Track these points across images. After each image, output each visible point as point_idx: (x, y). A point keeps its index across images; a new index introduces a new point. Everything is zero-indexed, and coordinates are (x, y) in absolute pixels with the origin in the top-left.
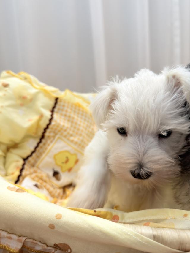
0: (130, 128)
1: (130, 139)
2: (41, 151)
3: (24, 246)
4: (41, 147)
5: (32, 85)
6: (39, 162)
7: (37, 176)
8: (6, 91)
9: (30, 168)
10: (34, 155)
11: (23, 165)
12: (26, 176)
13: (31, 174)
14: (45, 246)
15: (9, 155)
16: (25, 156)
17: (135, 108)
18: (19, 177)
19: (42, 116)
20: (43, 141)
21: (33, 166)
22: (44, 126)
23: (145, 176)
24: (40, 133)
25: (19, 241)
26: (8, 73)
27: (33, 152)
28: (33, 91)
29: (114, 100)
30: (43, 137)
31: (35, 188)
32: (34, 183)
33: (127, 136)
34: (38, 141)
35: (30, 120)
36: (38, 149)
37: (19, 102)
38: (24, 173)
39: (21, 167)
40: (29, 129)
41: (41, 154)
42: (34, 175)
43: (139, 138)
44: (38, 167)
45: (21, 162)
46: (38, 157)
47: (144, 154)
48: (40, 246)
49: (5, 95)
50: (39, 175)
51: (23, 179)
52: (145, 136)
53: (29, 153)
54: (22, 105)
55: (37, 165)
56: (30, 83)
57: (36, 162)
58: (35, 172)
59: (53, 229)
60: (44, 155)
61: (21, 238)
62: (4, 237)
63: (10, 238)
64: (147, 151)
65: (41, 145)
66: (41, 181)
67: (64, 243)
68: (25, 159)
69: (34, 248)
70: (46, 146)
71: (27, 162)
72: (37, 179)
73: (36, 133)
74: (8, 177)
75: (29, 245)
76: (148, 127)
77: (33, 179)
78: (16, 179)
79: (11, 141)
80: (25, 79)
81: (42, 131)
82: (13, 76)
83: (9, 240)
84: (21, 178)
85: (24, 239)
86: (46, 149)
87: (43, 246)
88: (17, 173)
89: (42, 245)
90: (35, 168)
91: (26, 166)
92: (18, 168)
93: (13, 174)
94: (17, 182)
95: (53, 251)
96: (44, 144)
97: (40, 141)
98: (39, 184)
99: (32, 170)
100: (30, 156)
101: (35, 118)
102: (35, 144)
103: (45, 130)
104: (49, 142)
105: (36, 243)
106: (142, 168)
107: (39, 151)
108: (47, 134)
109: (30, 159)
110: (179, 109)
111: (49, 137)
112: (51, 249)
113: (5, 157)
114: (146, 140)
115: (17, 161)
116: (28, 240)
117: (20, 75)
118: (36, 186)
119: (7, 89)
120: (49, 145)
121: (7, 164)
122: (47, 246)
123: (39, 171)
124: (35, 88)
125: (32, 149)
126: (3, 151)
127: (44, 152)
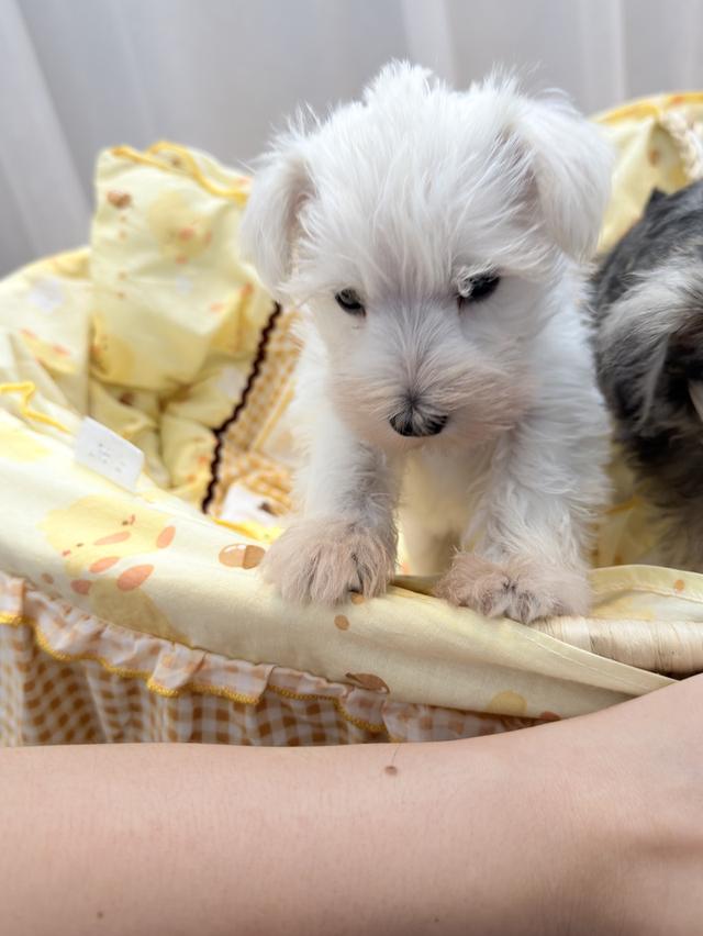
0: (368, 290)
1: (375, 322)
2: (262, 400)
3: (269, 687)
4: (261, 390)
5: (203, 185)
6: (260, 435)
7: (263, 479)
8: (124, 219)
9: (237, 455)
10: (243, 415)
11: (217, 449)
12: (231, 480)
13: (243, 473)
14: (324, 683)
15: (168, 421)
16: (217, 422)
17: (371, 223)
18: (211, 486)
19: (248, 289)
20: (265, 368)
21: (245, 447)
22: (262, 321)
23: (424, 430)
24: (252, 346)
25: (257, 675)
26: (118, 154)
27: (239, 408)
28: (209, 206)
29: (304, 198)
30: (261, 355)
31: (264, 516)
32: (260, 500)
33: (364, 313)
34: (247, 369)
35: (215, 308)
36: (252, 395)
37: (172, 251)
38: (223, 473)
39: (211, 457)
40: (216, 338)
41: (263, 410)
42: (253, 477)
43: (399, 315)
44: (260, 452)
45: (210, 441)
46: (255, 420)
47: (420, 363)
48: (309, 682)
49: (123, 235)
50: (269, 475)
51: (225, 491)
52: (418, 307)
53: (228, 412)
54: (182, 261)
55: (255, 444)
56: (195, 176)
57: (252, 435)
58: (255, 466)
59: (345, 629)
60: (273, 413)
61: (261, 667)
62: (218, 669)
63: (234, 670)
64: (427, 352)
65: (259, 381)
66: (276, 493)
67: (368, 673)
68: (218, 432)
69: (294, 689)
70: (277, 383)
71: (225, 437)
72: (263, 487)
73: (239, 347)
74: (179, 491)
75: (281, 683)
76: (420, 278)
77: (253, 489)
78: (203, 493)
79: (169, 379)
80: (176, 163)
81: (257, 337)
82: (137, 161)
83: (232, 675)
84: (217, 490)
85: (268, 669)
86: (277, 394)
87: (318, 683)
88: (204, 476)
89: (316, 679)
90: (252, 455)
91: (224, 453)
92: (202, 459)
93: (191, 479)
94: (206, 502)
95: (345, 692)
96: (269, 379)
97: (256, 372)
98: (271, 502)
99: (244, 461)
100: (233, 419)
101: (230, 298)
102: (242, 383)
103: (266, 333)
104: (282, 370)
105: (300, 678)
106: (416, 409)
107: (254, 401)
108: (272, 347)
109: (233, 428)
110: (508, 208)
111: (279, 354)
112: (338, 689)
113: (157, 431)
114: (423, 318)
115: (198, 440)
116: (279, 671)
117: (155, 153)
118: (265, 508)
119: (126, 212)
120: (284, 381)
121: (168, 452)
122: (329, 681)
123: (265, 462)
124: (215, 194)
125: (236, 398)
126: (149, 414)
127: (272, 404)
